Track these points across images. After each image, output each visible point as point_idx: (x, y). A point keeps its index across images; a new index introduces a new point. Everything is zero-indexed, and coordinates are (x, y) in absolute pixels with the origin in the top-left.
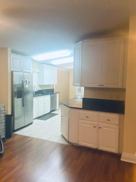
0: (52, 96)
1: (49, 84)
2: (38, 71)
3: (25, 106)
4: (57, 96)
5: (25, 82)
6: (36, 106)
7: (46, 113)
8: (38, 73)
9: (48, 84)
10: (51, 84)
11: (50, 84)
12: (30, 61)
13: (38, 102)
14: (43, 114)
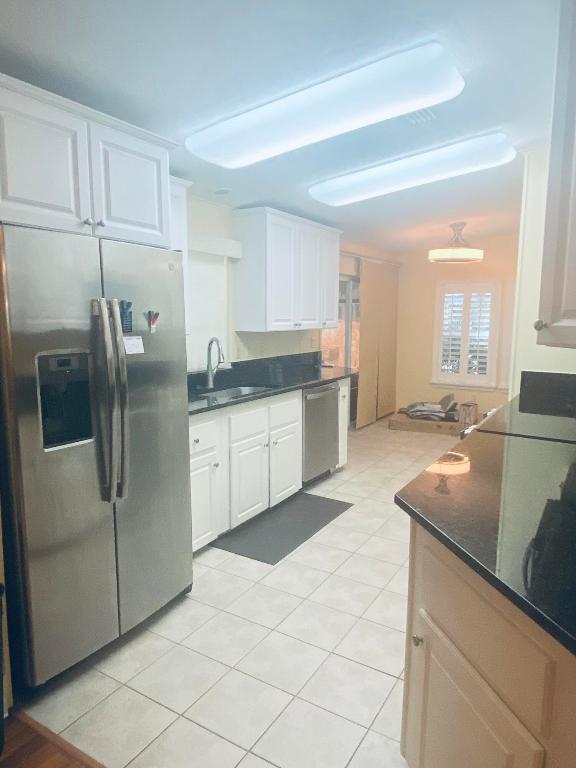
0: (310, 397)
1: (297, 328)
2: (233, 249)
3: (120, 494)
4: (341, 394)
5: (111, 314)
6: (217, 465)
7: (279, 497)
8: (233, 260)
9: (292, 328)
10: (305, 325)
11: (302, 328)
12: (158, 163)
13: (230, 442)
14: (260, 507)
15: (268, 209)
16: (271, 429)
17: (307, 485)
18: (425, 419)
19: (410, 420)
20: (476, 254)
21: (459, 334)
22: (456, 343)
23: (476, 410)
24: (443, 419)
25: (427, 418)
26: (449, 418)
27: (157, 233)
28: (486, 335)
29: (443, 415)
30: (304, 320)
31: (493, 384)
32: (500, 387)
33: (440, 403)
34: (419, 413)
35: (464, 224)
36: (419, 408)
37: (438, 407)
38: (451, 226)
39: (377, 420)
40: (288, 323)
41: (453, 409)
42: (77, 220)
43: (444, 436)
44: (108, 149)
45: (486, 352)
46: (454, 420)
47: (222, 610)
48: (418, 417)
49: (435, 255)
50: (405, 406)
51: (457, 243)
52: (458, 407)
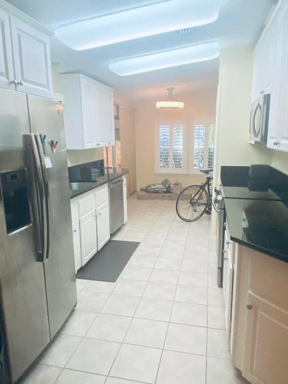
0: (111, 186)
3: (47, 256)
4: (124, 183)
5: (37, 143)
6: (75, 231)
7: (101, 245)
10: (101, 145)
12: (45, 44)
13: (79, 216)
14: (94, 251)
15: (81, 75)
16: (96, 206)
17: (112, 235)
18: (155, 193)
19: (148, 194)
20: (180, 105)
21: (168, 147)
22: (167, 151)
23: (181, 187)
24: (165, 192)
25: (157, 192)
26: (168, 191)
27: (46, 90)
28: (181, 147)
29: (165, 190)
30: (101, 142)
31: (186, 172)
32: (189, 173)
33: (161, 184)
34: (153, 190)
35: (174, 88)
36: (153, 187)
37: (161, 186)
38: (167, 89)
39: (130, 195)
40: (93, 144)
41: (169, 187)
42: (8, 81)
43: (166, 201)
44: (20, 33)
45: (181, 156)
46: (171, 192)
47: (99, 313)
48: (153, 192)
49: (159, 105)
50: (144, 187)
51: (170, 98)
52: (171, 186)
